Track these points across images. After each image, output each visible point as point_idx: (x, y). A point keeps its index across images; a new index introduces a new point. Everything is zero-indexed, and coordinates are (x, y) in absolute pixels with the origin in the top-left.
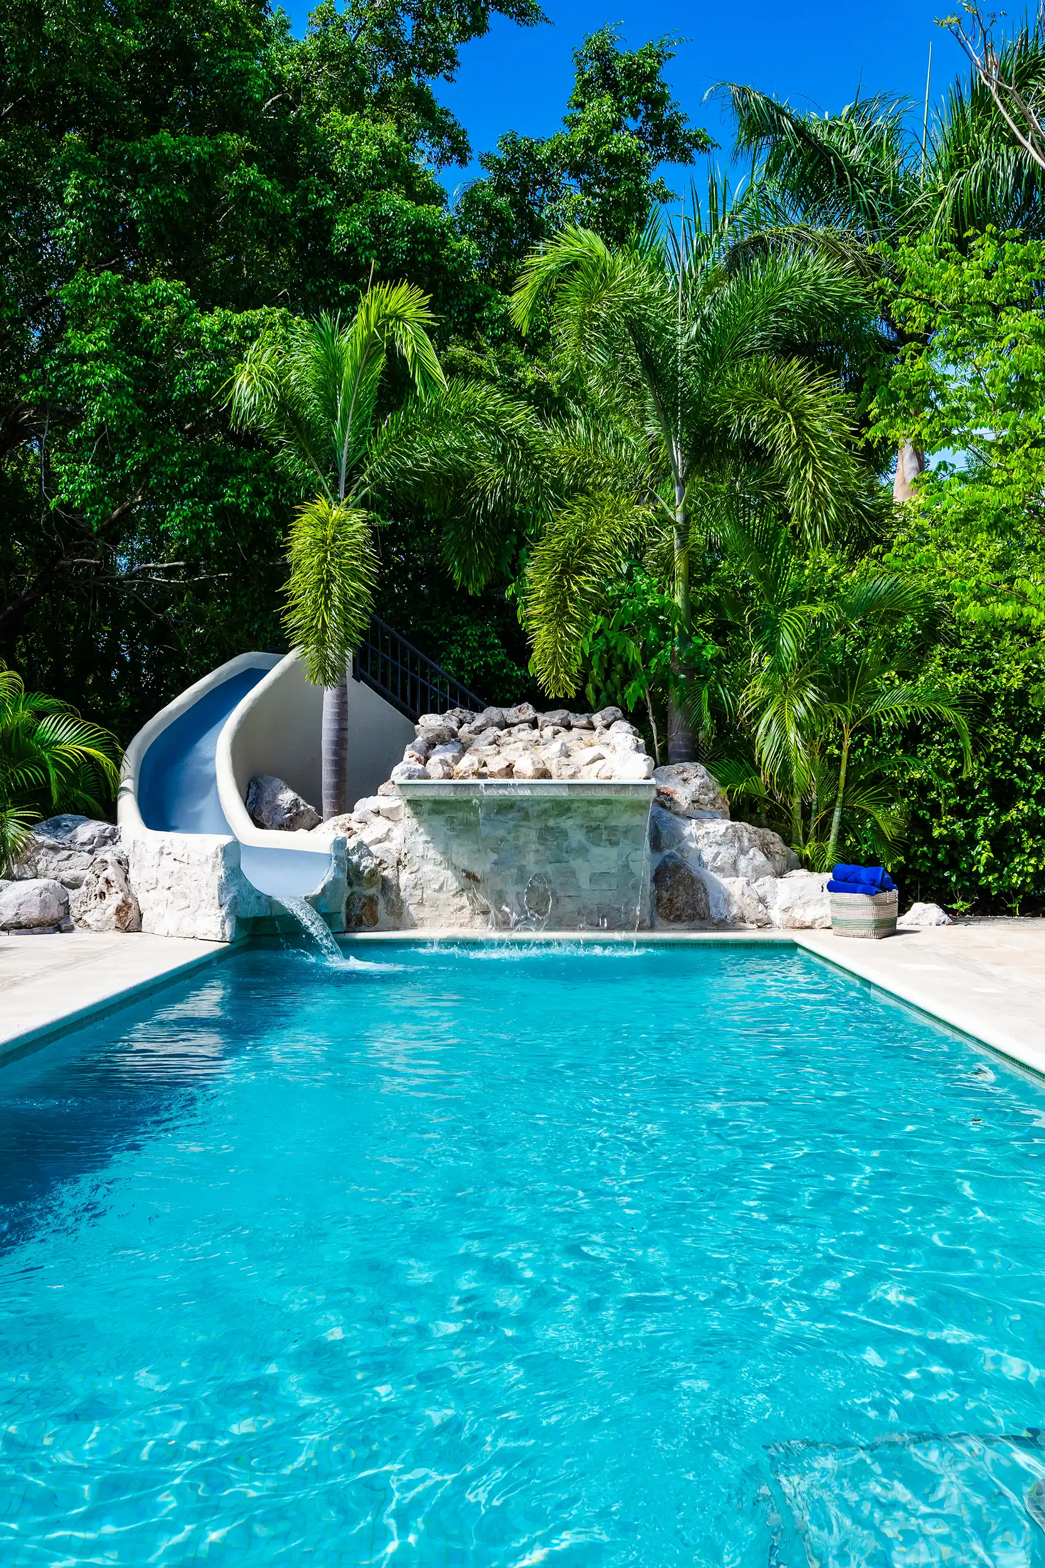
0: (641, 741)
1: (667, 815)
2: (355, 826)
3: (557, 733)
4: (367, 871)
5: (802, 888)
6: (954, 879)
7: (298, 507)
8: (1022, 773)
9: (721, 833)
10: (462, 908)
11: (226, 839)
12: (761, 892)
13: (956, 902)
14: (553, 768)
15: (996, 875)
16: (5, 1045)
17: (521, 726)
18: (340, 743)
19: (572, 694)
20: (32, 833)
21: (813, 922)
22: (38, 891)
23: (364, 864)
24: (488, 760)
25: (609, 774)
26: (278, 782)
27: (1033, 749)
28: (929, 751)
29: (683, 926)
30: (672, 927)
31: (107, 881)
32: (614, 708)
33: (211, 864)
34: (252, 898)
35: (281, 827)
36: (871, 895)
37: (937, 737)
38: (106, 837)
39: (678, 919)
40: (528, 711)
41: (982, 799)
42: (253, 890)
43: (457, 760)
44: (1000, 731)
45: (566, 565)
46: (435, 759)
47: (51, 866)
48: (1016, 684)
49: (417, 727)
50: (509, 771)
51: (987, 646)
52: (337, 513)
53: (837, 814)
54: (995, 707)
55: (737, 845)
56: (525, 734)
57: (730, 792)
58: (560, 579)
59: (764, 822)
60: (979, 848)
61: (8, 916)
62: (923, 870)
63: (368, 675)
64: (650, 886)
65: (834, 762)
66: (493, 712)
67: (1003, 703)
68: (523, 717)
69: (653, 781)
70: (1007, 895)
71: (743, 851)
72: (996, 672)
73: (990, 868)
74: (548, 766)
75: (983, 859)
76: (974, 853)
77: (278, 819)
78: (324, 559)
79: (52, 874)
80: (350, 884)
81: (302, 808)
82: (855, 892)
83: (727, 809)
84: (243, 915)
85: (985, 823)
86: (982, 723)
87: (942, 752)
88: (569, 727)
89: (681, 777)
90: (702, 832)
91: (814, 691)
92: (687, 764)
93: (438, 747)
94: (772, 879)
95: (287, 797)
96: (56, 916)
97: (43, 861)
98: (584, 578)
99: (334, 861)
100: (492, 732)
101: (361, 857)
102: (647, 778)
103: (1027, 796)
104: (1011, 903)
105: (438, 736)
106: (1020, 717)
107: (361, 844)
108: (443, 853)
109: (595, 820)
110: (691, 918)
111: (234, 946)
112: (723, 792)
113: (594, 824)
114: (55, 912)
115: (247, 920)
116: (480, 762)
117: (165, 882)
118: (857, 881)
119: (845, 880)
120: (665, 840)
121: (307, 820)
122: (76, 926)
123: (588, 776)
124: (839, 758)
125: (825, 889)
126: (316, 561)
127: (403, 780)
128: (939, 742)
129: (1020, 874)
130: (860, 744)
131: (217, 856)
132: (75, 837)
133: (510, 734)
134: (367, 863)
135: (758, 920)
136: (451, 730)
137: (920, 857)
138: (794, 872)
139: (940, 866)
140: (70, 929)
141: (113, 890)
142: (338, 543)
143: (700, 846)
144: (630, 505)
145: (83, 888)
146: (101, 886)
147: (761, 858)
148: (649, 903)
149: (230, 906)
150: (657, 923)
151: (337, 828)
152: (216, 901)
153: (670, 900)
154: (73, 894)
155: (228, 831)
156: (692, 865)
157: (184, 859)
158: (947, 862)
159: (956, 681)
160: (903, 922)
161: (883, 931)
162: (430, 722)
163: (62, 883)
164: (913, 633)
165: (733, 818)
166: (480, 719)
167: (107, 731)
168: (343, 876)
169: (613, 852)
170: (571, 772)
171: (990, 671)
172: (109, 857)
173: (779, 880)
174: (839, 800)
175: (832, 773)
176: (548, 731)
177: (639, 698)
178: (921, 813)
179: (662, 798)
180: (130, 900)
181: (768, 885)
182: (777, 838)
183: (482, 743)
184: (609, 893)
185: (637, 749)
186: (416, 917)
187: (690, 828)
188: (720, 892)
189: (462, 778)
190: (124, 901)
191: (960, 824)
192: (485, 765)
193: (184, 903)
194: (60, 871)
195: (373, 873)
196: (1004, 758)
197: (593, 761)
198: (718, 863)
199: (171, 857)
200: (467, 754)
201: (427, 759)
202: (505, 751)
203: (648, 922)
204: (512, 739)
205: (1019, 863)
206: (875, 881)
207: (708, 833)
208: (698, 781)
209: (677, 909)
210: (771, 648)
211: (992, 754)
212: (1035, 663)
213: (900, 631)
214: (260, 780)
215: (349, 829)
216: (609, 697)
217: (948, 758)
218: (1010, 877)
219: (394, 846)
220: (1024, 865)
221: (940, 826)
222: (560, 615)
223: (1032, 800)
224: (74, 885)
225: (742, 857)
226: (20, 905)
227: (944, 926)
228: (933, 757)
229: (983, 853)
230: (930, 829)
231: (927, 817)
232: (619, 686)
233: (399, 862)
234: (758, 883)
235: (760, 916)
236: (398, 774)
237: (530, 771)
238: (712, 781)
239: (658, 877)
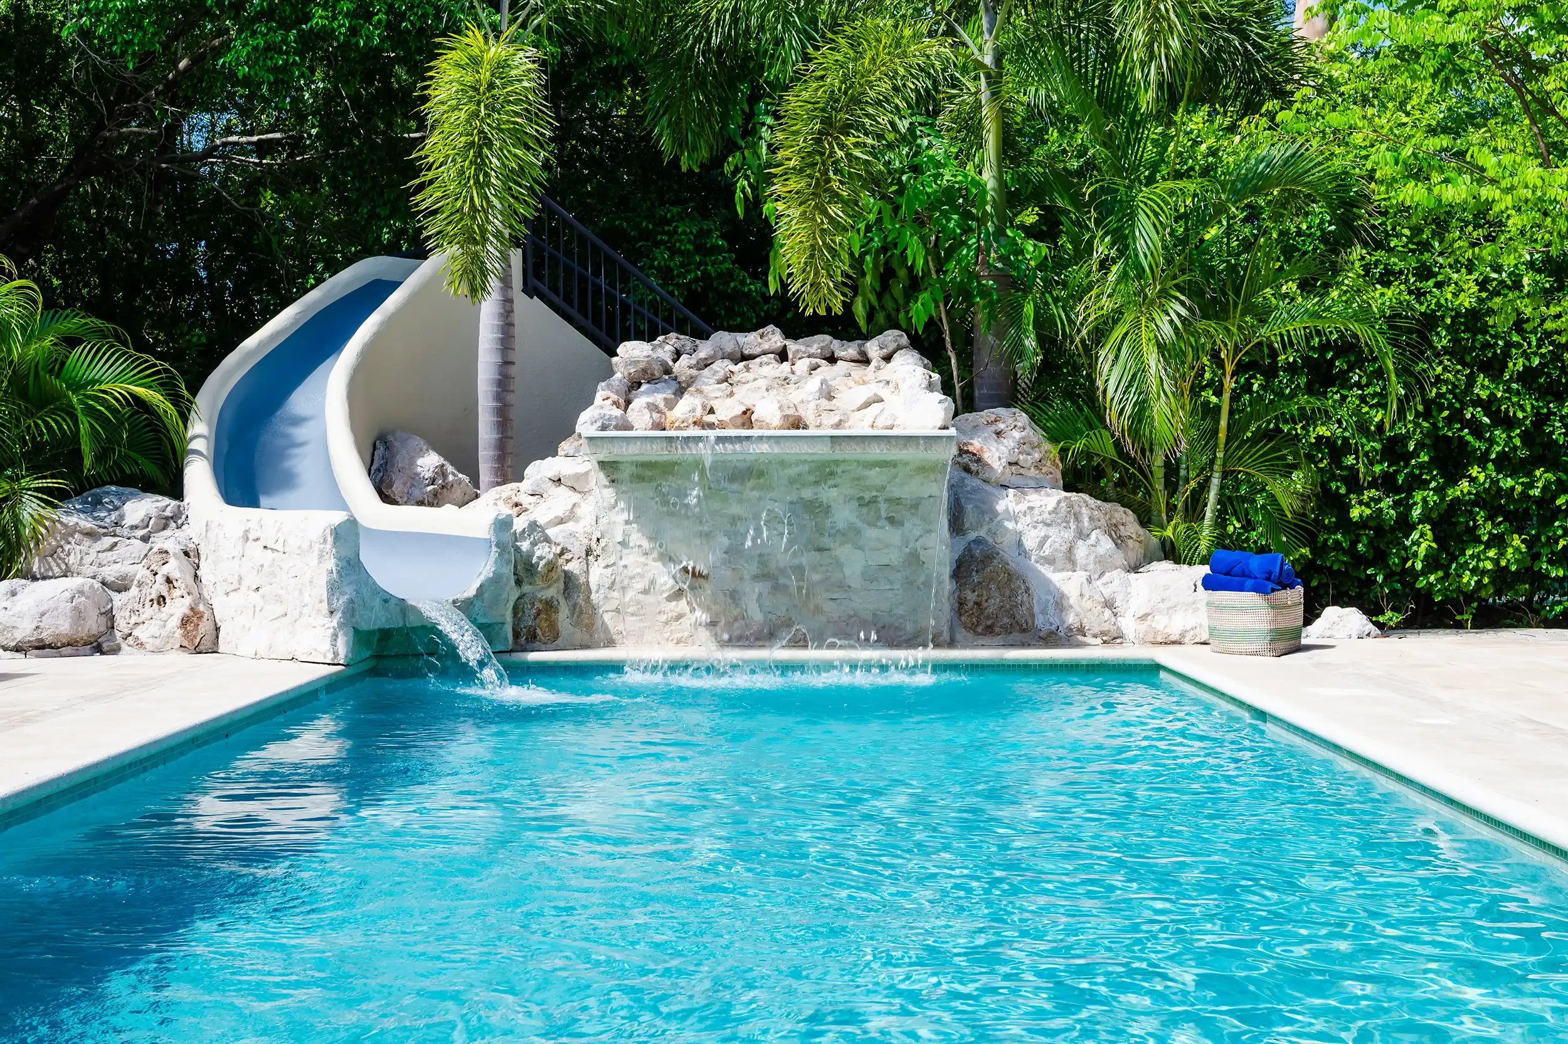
0: (936, 377)
1: (972, 482)
2: (526, 500)
3: (815, 368)
4: (542, 563)
5: (1166, 588)
6: (1380, 579)
7: (440, 40)
8: (1477, 430)
9: (1050, 508)
10: (679, 617)
11: (338, 517)
12: (1107, 592)
13: (1383, 613)
14: (809, 416)
15: (1440, 574)
16: (4, 800)
17: (764, 358)
18: (503, 383)
19: (838, 309)
20: (59, 511)
21: (1182, 635)
22: (68, 595)
23: (538, 553)
24: (716, 404)
25: (889, 423)
26: (417, 442)
27: (1492, 394)
28: (1344, 398)
29: (999, 639)
30: (981, 642)
31: (169, 581)
32: (897, 332)
33: (316, 553)
34: (377, 602)
35: (421, 503)
36: (1266, 593)
37: (1356, 378)
38: (167, 518)
39: (989, 630)
40: (774, 338)
41: (1421, 466)
42: (377, 590)
43: (671, 405)
44: (1445, 369)
45: (827, 122)
46: (640, 402)
47: (88, 560)
48: (1467, 301)
49: (615, 359)
50: (747, 418)
51: (1426, 246)
52: (496, 51)
53: (1215, 481)
54: (1438, 334)
55: (1073, 526)
56: (769, 369)
57: (1064, 451)
58: (818, 141)
59: (1112, 493)
60: (1415, 535)
61: (24, 631)
62: (1335, 567)
63: (545, 289)
64: (948, 586)
65: (1212, 412)
66: (724, 339)
67: (1448, 328)
68: (766, 346)
69: (952, 431)
70: (1455, 602)
71: (1082, 535)
72: (1439, 285)
73: (1432, 563)
74: (802, 413)
75: (1422, 551)
76: (1408, 543)
77: (417, 494)
78: (476, 114)
79: (90, 571)
80: (519, 583)
81: (451, 478)
82: (1242, 590)
83: (1059, 476)
84: (364, 627)
85: (1424, 500)
86: (1418, 356)
87: (1363, 399)
88: (832, 359)
89: (993, 428)
90: (1023, 507)
91: (1183, 303)
92: (1001, 411)
93: (643, 388)
94: (1123, 574)
95: (429, 462)
96: (94, 631)
97: (78, 552)
98: (853, 140)
99: (494, 549)
100: (722, 367)
101: (534, 544)
102: (945, 428)
103: (1483, 461)
104: (1461, 613)
105: (644, 371)
106: (1473, 348)
107: (533, 526)
108: (651, 539)
109: (868, 488)
110: (1008, 630)
111: (351, 671)
112: (1054, 450)
113: (867, 496)
114: (93, 625)
115: (371, 633)
116: (704, 407)
117: (251, 581)
118: (1246, 574)
119: (1228, 573)
120: (970, 517)
121: (457, 493)
122: (124, 646)
123: (860, 425)
124: (1218, 408)
125: (1200, 588)
126: (463, 115)
127: (593, 431)
128: (1358, 385)
129: (1474, 571)
130: (1247, 388)
131: (325, 541)
132: (122, 517)
133: (748, 369)
134: (543, 553)
135: (1103, 633)
136: (664, 364)
137: (1334, 549)
138: (1155, 565)
139: (1361, 561)
140: (116, 650)
141: (176, 593)
142: (495, 92)
143: (1020, 527)
144: (917, 37)
145: (134, 591)
146: (161, 587)
147: (1106, 544)
148: (947, 607)
149: (344, 613)
150: (958, 636)
151: (500, 503)
152: (325, 605)
153: (978, 604)
154: (118, 599)
155: (344, 507)
156: (1009, 554)
157: (277, 546)
158: (1370, 556)
159: (1383, 298)
160: (1312, 634)
161: (1282, 645)
162: (632, 352)
163: (104, 583)
164: (1322, 230)
165: (1067, 488)
166: (705, 349)
167: (167, 365)
168: (508, 570)
169: (893, 536)
170: (836, 419)
171: (1431, 283)
172: (170, 545)
173: (1133, 576)
174: (1219, 462)
175: (1207, 424)
176: (802, 365)
177: (931, 318)
178: (1333, 485)
179: (966, 459)
180: (201, 608)
181: (1116, 582)
182: (1130, 517)
183: (708, 381)
184: (890, 594)
185: (930, 387)
186: (613, 630)
187: (1007, 502)
188: (1049, 592)
189: (679, 428)
190: (192, 609)
191: (1389, 501)
192: (711, 411)
193: (279, 610)
194: (100, 565)
195: (551, 566)
196: (1450, 406)
197: (867, 405)
198: (1047, 551)
199: (261, 544)
200: (686, 396)
201: (628, 402)
202: (740, 392)
203: (946, 636)
204: (750, 376)
205: (1472, 557)
206: (1270, 573)
207: (1031, 508)
208: (1017, 434)
209: (988, 618)
210: (1122, 240)
211: (1433, 401)
212: (1495, 271)
213: (1304, 226)
214: (390, 438)
215: (517, 505)
216: (888, 317)
217: (1371, 407)
218: (1460, 576)
219: (581, 529)
220: (1479, 560)
221: (1361, 503)
222: (821, 191)
223: (1490, 466)
224: (121, 587)
225: (1080, 542)
226: (43, 615)
227: (1370, 640)
228: (1351, 406)
229: (1422, 541)
230: (1347, 508)
231: (1343, 491)
232: (901, 301)
233: (589, 552)
234: (1104, 579)
235: (1106, 627)
236: (586, 423)
237: (775, 419)
238: (1035, 435)
239: (961, 570)
